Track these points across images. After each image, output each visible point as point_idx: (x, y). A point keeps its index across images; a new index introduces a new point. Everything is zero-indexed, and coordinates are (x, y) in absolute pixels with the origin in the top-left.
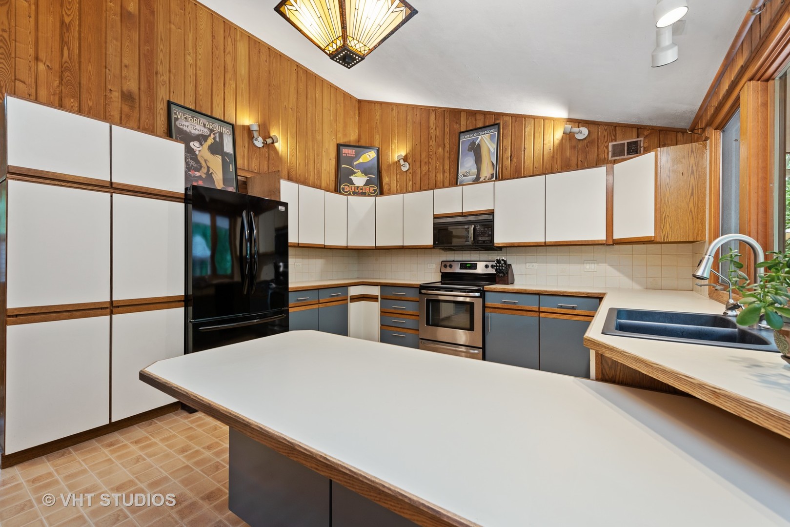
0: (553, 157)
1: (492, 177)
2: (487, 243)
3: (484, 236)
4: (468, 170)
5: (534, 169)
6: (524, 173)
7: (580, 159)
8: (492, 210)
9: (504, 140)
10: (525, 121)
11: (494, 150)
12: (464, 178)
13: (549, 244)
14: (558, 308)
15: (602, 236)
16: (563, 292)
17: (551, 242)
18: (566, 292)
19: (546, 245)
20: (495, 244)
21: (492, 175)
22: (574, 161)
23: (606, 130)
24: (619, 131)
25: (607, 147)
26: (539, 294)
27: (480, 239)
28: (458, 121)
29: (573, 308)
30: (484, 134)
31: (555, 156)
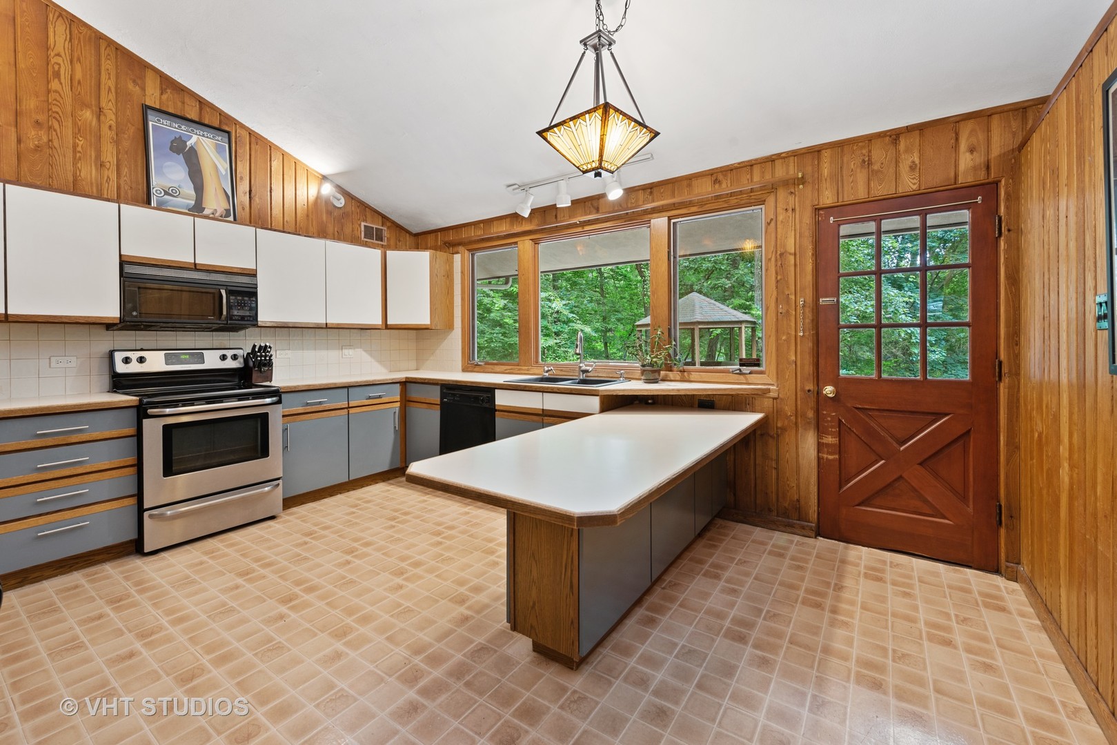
0: (308, 216)
1: (228, 215)
2: (247, 320)
3: (242, 308)
4: (176, 185)
5: (285, 223)
6: (271, 224)
7: (336, 229)
8: (253, 270)
9: (238, 162)
10: (270, 150)
11: (226, 170)
12: (166, 197)
13: (330, 326)
14: (367, 399)
15: (377, 320)
16: (373, 381)
17: (333, 324)
18: (375, 381)
19: (327, 327)
20: (259, 323)
21: (228, 211)
22: (330, 229)
23: (358, 207)
24: (368, 213)
25: (360, 225)
26: (348, 387)
27: (235, 313)
28: (139, 82)
29: (380, 397)
30: (203, 136)
31: (310, 215)
